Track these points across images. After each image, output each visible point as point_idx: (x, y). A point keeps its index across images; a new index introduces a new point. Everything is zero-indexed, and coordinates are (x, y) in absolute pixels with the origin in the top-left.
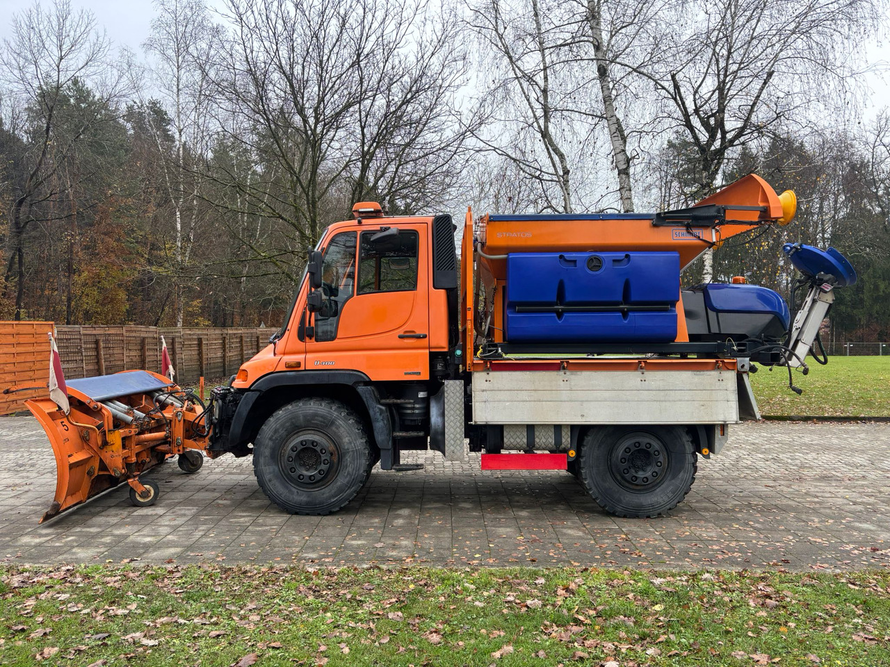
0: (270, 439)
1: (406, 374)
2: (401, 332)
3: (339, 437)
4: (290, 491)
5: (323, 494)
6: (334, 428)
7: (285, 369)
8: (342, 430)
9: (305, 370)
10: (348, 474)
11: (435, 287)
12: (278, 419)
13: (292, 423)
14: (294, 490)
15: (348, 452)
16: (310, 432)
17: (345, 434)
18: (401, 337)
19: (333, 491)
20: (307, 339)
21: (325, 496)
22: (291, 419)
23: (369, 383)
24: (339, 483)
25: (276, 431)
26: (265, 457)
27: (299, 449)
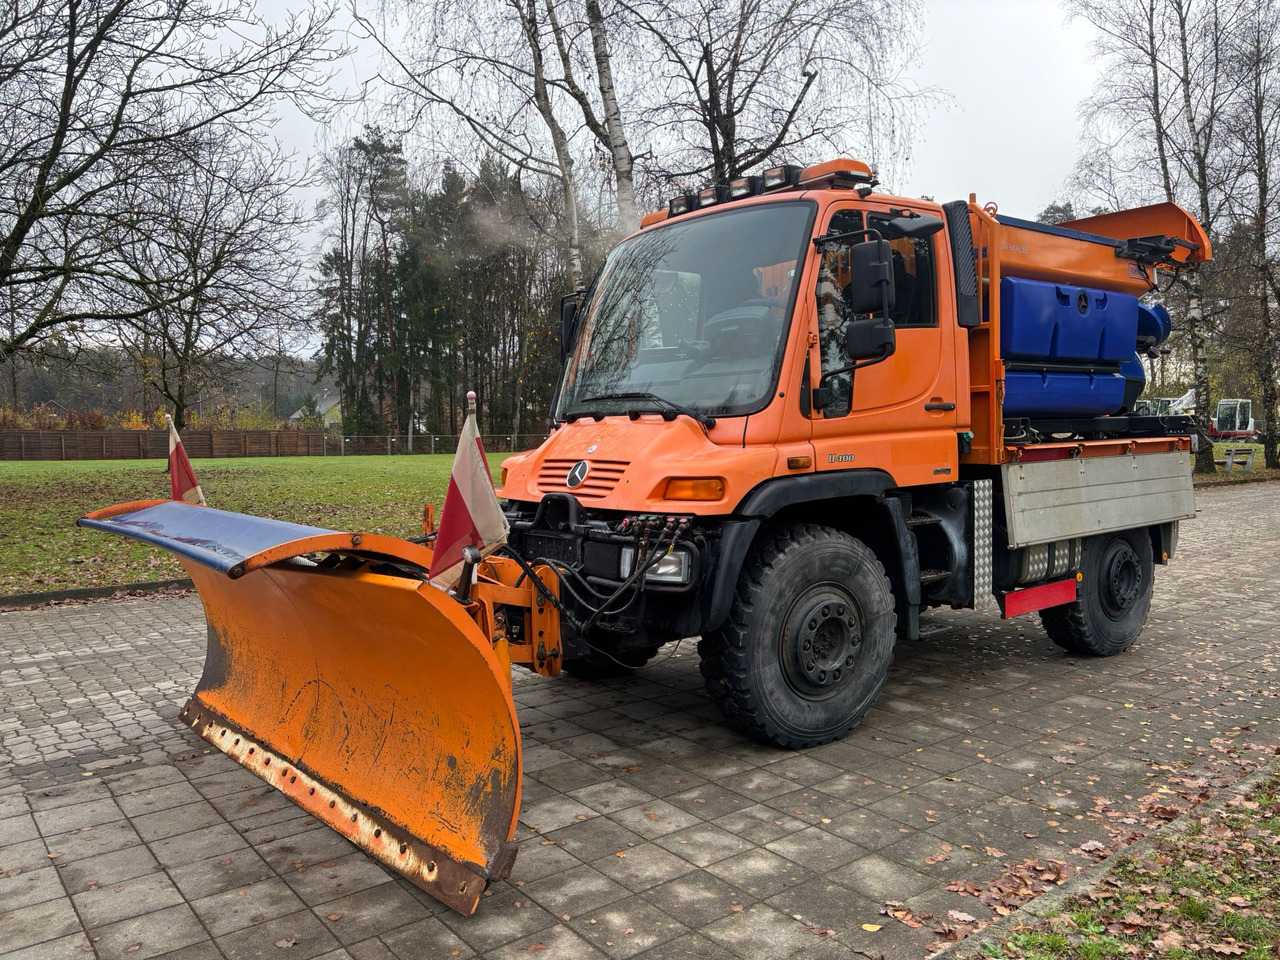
0: (773, 611)
1: (937, 472)
2: (925, 399)
3: (866, 593)
4: (799, 705)
5: (845, 701)
6: (860, 578)
7: (788, 472)
8: (871, 578)
9: (816, 473)
10: (878, 656)
11: (961, 325)
12: (783, 570)
13: (804, 575)
14: (802, 702)
15: (878, 618)
16: (823, 589)
17: (875, 586)
18: (928, 409)
19: (858, 692)
20: (814, 413)
21: (847, 703)
22: (802, 568)
23: (895, 491)
24: (865, 676)
25: (781, 595)
26: (764, 649)
27: (820, 623)
